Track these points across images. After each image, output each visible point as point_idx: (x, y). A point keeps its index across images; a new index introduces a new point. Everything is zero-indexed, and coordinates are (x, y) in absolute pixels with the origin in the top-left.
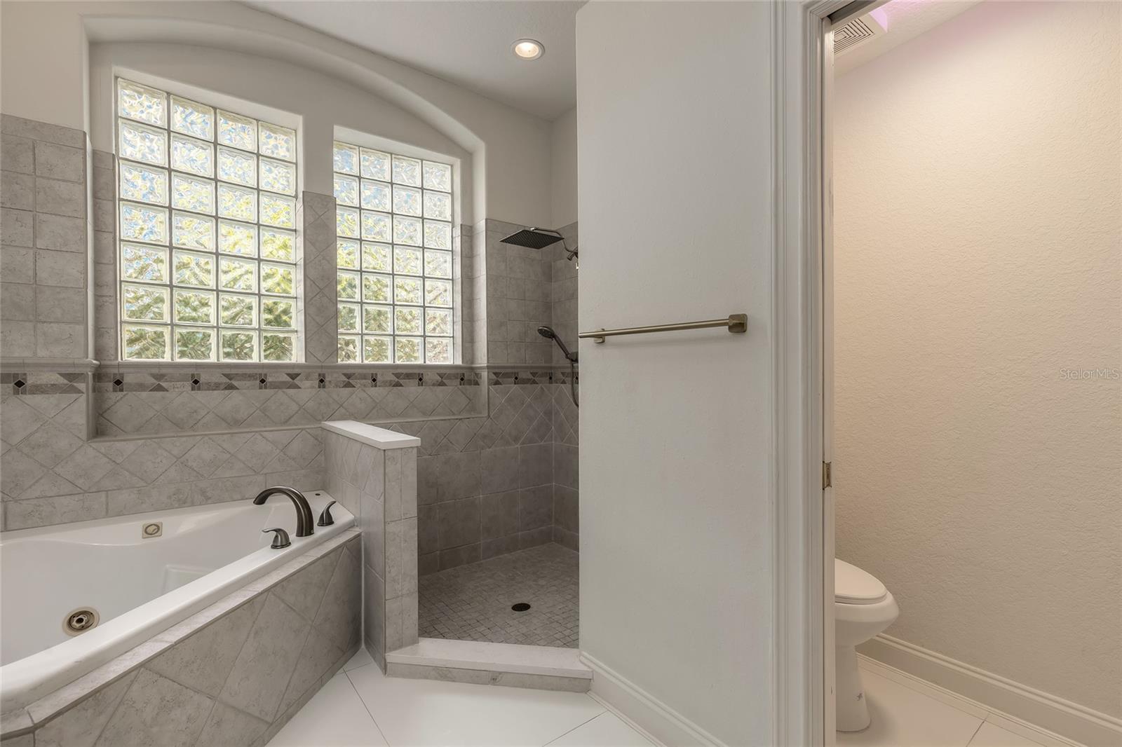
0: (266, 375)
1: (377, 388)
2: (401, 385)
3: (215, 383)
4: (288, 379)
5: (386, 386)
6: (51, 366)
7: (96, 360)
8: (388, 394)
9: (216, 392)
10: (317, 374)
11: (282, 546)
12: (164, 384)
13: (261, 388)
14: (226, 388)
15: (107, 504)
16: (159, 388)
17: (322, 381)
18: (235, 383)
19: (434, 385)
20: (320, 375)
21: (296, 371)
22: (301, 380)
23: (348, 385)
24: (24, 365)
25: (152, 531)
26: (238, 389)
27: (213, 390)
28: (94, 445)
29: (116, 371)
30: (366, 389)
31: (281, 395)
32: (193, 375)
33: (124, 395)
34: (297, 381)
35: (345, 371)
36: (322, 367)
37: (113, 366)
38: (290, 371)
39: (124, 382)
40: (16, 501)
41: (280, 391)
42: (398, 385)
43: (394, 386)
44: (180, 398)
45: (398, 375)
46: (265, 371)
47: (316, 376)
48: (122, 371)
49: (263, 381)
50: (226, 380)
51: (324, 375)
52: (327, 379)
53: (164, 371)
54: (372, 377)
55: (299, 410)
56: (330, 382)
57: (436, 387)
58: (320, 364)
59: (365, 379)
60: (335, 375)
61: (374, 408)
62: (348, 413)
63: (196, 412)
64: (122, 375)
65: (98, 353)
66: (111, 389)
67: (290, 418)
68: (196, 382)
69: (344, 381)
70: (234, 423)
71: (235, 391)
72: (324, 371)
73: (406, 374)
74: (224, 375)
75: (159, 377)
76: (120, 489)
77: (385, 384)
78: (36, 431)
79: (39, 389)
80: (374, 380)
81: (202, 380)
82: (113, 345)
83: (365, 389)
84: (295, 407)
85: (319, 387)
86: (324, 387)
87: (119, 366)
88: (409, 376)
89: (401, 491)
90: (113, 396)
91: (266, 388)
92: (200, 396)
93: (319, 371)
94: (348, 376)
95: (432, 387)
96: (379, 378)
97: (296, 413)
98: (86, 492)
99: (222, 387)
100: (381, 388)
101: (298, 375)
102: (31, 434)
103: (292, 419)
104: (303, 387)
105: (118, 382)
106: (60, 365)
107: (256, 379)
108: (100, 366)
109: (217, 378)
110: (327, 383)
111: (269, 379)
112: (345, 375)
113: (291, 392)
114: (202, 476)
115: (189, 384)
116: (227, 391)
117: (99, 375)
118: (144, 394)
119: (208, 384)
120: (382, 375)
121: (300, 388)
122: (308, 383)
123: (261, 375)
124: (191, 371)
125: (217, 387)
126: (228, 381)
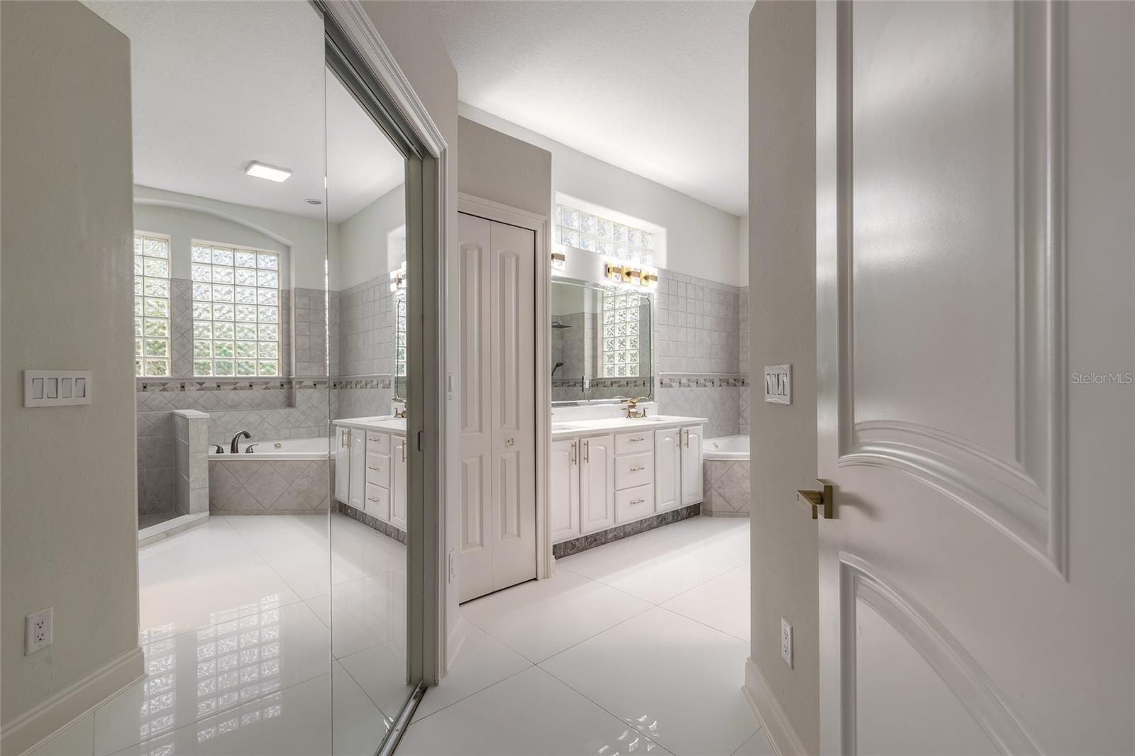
17: (183, 387)
36: (183, 379)
51: (184, 384)
72: (184, 381)
85: (181, 390)
86: (184, 390)
93: (181, 381)
110: (186, 388)
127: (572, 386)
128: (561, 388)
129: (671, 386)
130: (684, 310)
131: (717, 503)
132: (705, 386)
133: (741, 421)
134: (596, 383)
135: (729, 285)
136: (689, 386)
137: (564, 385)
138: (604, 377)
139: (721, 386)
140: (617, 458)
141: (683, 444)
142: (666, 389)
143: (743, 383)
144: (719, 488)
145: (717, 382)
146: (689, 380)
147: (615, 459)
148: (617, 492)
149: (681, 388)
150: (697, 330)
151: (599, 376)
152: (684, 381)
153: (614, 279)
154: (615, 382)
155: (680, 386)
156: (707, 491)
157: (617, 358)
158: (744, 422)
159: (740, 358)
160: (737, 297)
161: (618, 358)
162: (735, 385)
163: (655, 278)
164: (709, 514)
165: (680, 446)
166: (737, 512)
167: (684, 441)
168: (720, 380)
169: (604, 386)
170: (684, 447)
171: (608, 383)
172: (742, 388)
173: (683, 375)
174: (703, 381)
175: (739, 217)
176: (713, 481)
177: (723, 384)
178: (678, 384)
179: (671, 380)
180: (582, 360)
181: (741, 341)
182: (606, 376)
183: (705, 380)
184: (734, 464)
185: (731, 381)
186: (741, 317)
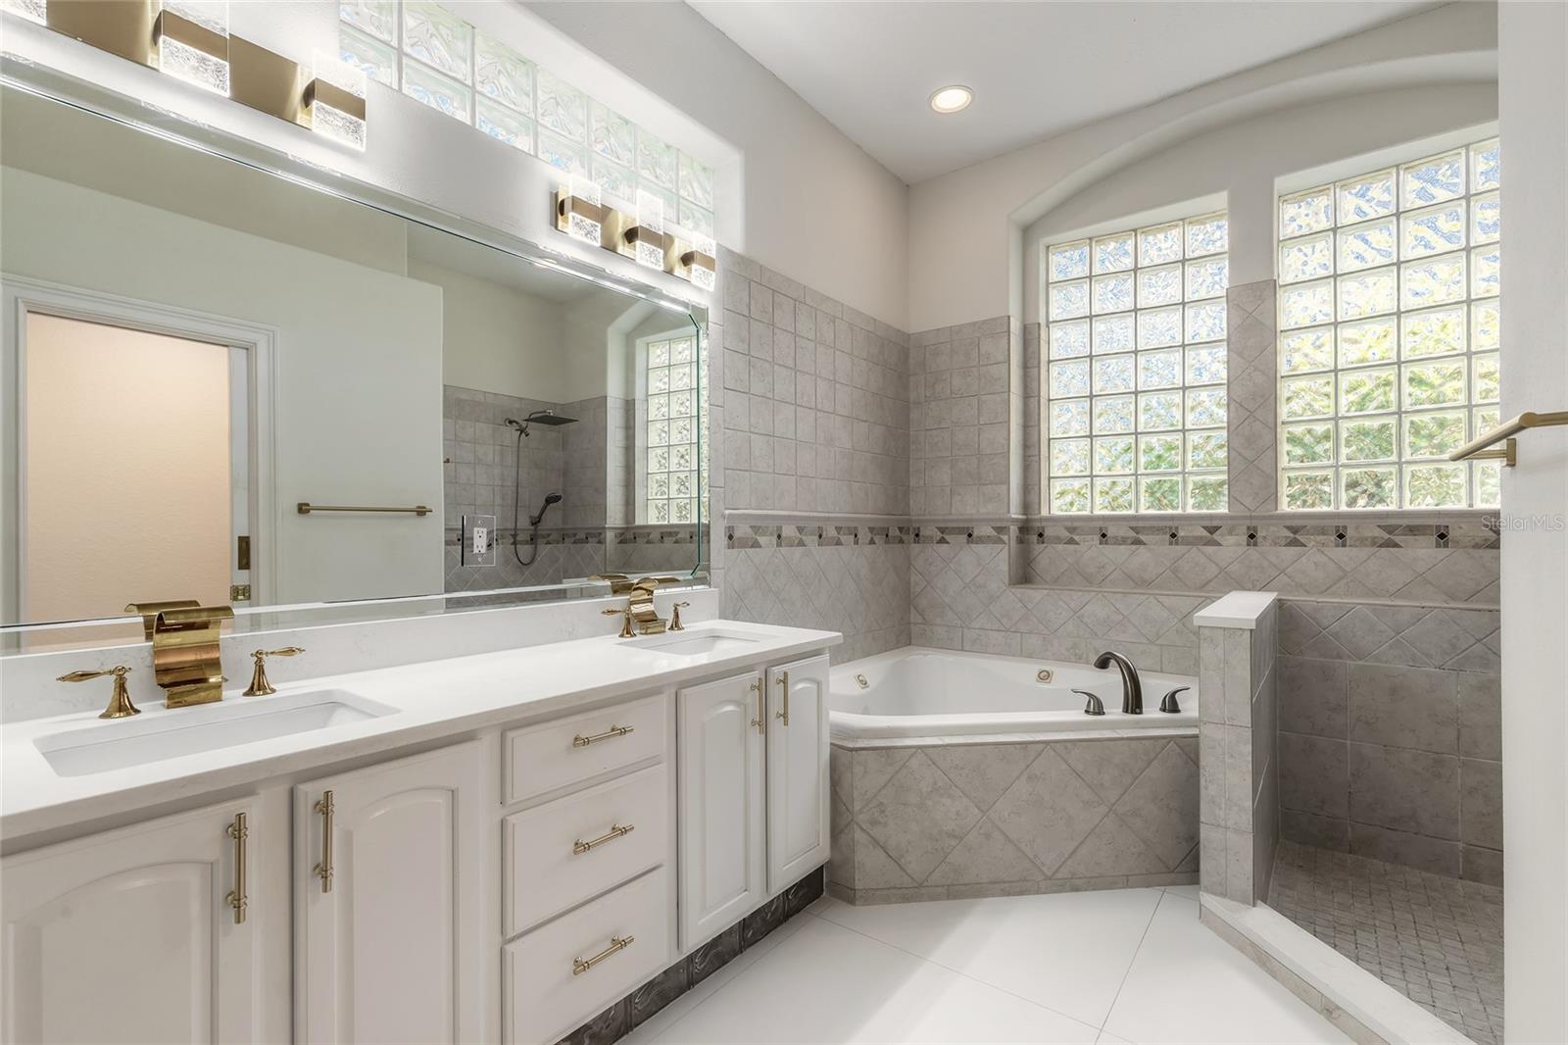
0: (1177, 528)
1: (1347, 549)
2: (1396, 545)
3: (1122, 538)
4: (1205, 533)
5: (1366, 546)
6: (987, 521)
7: (1024, 514)
8: (1369, 558)
9: (1122, 547)
10: (1245, 527)
11: (1095, 713)
12: (1076, 538)
13: (1171, 544)
14: (1133, 543)
15: (1021, 644)
16: (1071, 541)
17: (1252, 536)
18: (1142, 537)
19: (1476, 546)
20: (1248, 528)
21: (1215, 523)
22: (1222, 535)
23: (1294, 543)
24: (971, 520)
25: (1045, 676)
26: (1145, 544)
27: (1120, 544)
28: (1013, 590)
29: (1038, 524)
30: (1327, 550)
31: (1195, 553)
32: (1101, 529)
33: (1046, 547)
34: (1216, 536)
35: (1288, 523)
36: (1251, 518)
37: (1035, 520)
38: (1207, 523)
39: (1045, 535)
40: (968, 628)
41: (1195, 548)
42: (1391, 544)
43: (1380, 546)
44: (1090, 549)
45: (1389, 530)
46: (1176, 523)
47: (1244, 529)
48: (1044, 524)
49: (1173, 536)
50: (1132, 534)
51: (1255, 529)
52: (1260, 534)
53: (1076, 524)
54: (1337, 531)
55: (1220, 573)
56: (1265, 537)
57: (1481, 551)
58: (1248, 514)
59: (1323, 534)
60: (1272, 528)
61: (1340, 579)
62: (1293, 584)
63: (1103, 567)
64: (1043, 528)
65: (1026, 507)
66: (1035, 541)
67: (1207, 583)
68: (1104, 536)
69: (1287, 537)
70: (1140, 583)
71: (1142, 547)
72: (1254, 523)
73: (1408, 526)
74: (1131, 528)
75: (1072, 530)
76: (1031, 633)
77: (1362, 542)
78: (979, 574)
79: (981, 540)
80: (1341, 536)
81: (1109, 534)
82: (1037, 501)
83: (1323, 549)
84: (1214, 570)
85: (1248, 545)
86: (1255, 545)
87: (1041, 520)
88: (1413, 530)
89: (1223, 685)
90: (1038, 548)
91: (1177, 544)
92: (1108, 550)
93: (1248, 523)
94: (1295, 530)
95: (1471, 550)
96: (1350, 533)
97: (1216, 576)
98: (1008, 630)
99: (1129, 541)
100: (1354, 549)
101: (1218, 528)
102: (976, 576)
103: (1211, 584)
104: (1224, 543)
105: (1041, 535)
106: (992, 520)
107: (1165, 533)
108: (1027, 521)
109: (1124, 532)
110: (1259, 540)
111: (1181, 533)
112: (1289, 528)
113: (1209, 549)
114: (1096, 634)
115: (1097, 538)
116: (1134, 547)
117: (1025, 528)
118: (1060, 547)
119: (1116, 538)
120: (1357, 528)
121: (1220, 545)
122: (1231, 540)
123: (1171, 528)
124: (1101, 524)
125: (1123, 541)
126: (1135, 535)
127: (581, 541)
128: (560, 546)
129: (756, 545)
130: (790, 363)
131: (868, 866)
132: (838, 543)
133: (914, 617)
134: (631, 535)
135: (890, 327)
136: (801, 544)
137: (567, 540)
138: (650, 523)
139: (872, 542)
140: (511, 819)
141: (772, 714)
142: (743, 550)
143: (917, 535)
144: (874, 823)
145: (864, 535)
146: (800, 530)
147: (503, 823)
148: (510, 948)
149: (783, 550)
150: (819, 414)
151: (639, 521)
152: (789, 531)
153: (577, 235)
154: (670, 534)
155: (779, 545)
156: (841, 832)
157: (674, 487)
158: (919, 619)
159: (911, 485)
160: (904, 354)
161: (676, 487)
162: (901, 541)
163: (709, 263)
164: (847, 894)
165: (763, 725)
166: (921, 886)
167: (776, 706)
168: (871, 530)
169: (648, 542)
170: (776, 725)
171: (655, 536)
172: (916, 548)
173: (789, 517)
174: (833, 533)
175: (908, 186)
176: (857, 806)
177: (877, 539)
178: (774, 539)
179: (756, 529)
180: (602, 490)
181: (912, 447)
182: (653, 521)
183: (838, 529)
184: (912, 756)
185: (894, 532)
186: (913, 396)
